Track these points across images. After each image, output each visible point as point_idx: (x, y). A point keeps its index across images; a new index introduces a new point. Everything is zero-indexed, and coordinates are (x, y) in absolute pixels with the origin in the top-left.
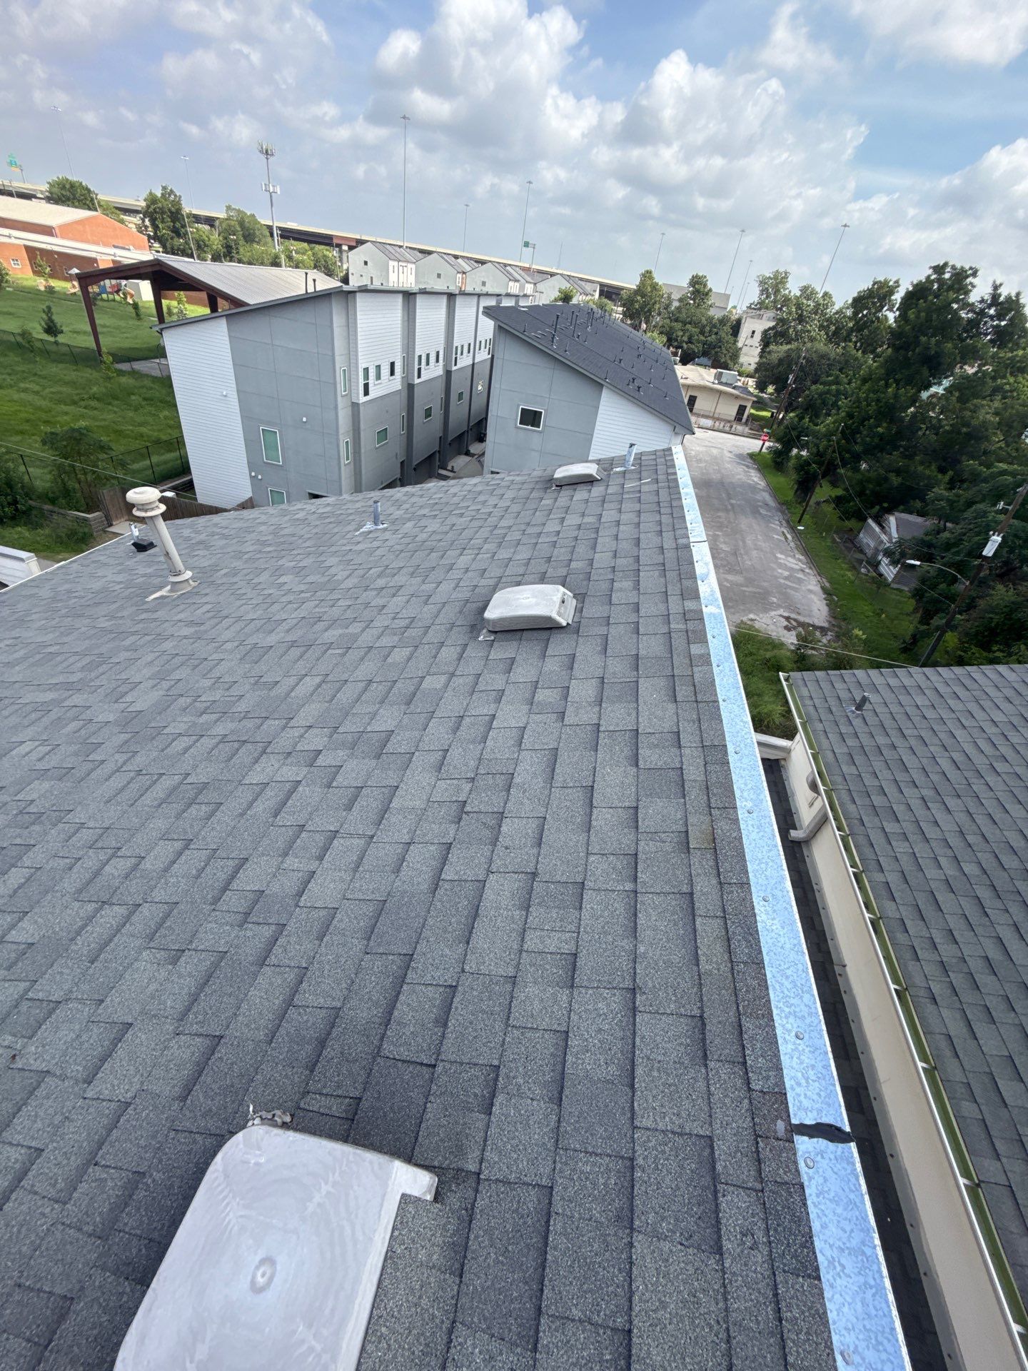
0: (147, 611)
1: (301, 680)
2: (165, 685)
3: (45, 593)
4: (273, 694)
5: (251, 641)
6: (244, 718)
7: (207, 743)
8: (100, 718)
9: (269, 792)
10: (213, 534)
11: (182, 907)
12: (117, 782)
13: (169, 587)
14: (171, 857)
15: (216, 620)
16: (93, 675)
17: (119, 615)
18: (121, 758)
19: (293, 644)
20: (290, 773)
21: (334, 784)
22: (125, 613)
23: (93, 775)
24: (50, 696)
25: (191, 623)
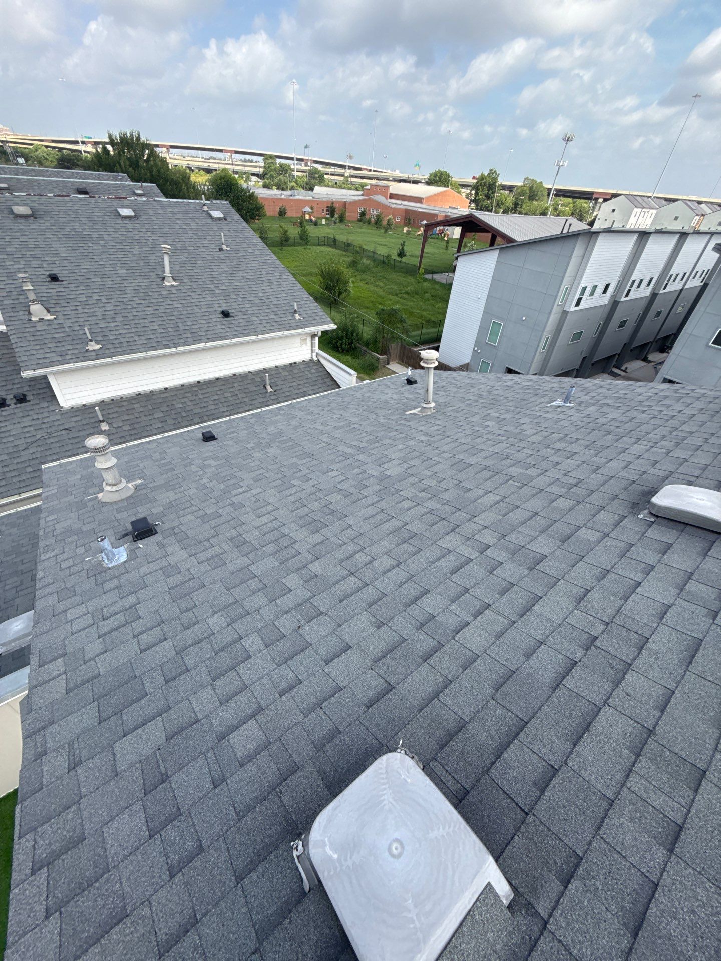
0: (405, 420)
1: (486, 494)
2: (406, 466)
3: (358, 395)
4: (466, 495)
5: (461, 456)
6: (445, 503)
7: (421, 510)
8: (370, 472)
9: (451, 556)
10: (450, 383)
11: (388, 598)
12: (371, 511)
13: (419, 409)
14: (389, 566)
15: (441, 437)
16: (372, 447)
17: (391, 418)
18: (376, 499)
19: (486, 468)
20: (467, 551)
21: (495, 572)
22: (394, 418)
23: (361, 502)
24: (350, 451)
25: (426, 434)
